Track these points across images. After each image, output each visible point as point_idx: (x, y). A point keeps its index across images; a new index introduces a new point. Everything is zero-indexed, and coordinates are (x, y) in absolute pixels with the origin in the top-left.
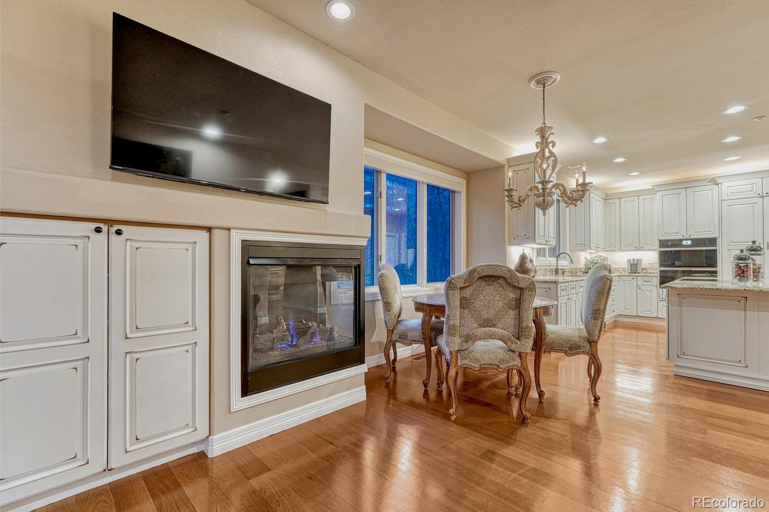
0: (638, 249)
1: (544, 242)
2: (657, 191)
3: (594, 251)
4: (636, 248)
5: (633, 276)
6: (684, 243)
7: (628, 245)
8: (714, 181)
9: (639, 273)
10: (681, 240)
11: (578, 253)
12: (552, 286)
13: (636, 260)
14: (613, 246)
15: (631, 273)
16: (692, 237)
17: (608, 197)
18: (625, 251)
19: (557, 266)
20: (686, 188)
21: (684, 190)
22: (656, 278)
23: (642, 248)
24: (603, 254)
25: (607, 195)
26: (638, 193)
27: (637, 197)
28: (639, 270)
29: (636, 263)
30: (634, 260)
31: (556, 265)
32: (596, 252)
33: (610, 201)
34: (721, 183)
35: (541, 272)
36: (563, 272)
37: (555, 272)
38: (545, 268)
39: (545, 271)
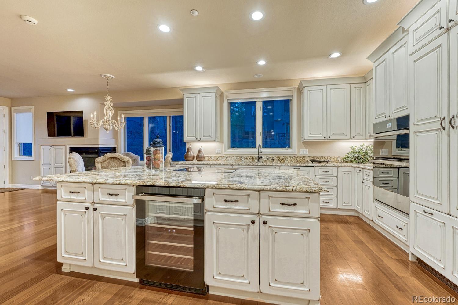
6: (388, 125)
19: (259, 154)
35: (231, 158)
36: (273, 160)
37: (257, 159)
38: (239, 156)
39: (240, 158)
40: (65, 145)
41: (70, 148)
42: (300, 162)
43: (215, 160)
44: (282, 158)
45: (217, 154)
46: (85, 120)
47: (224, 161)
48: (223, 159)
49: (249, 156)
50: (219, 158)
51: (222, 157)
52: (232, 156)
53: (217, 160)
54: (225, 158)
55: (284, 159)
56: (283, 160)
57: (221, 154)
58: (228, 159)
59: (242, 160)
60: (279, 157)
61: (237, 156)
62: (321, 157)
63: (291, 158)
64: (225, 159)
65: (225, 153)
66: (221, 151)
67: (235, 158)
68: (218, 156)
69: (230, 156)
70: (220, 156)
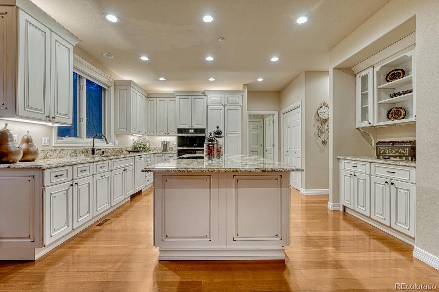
0: (167, 134)
1: (43, 117)
2: (177, 95)
3: (141, 136)
4: (166, 134)
5: (163, 153)
6: (190, 131)
7: (161, 131)
8: (204, 93)
9: (168, 151)
10: (189, 129)
11: (126, 136)
12: (37, 173)
13: (166, 142)
14: (152, 131)
15: (163, 151)
16: (195, 127)
17: (149, 96)
18: (159, 135)
19: (94, 146)
20: (191, 96)
21: (190, 96)
22: (176, 154)
23: (169, 134)
24: (147, 138)
25: (148, 94)
26: (167, 96)
27: (166, 98)
28: (168, 149)
29: (165, 144)
30: (164, 142)
31: (92, 145)
32: (143, 136)
33: (151, 99)
34: (207, 95)
35: (65, 153)
36: (103, 152)
37: (91, 152)
38: (75, 148)
39: (74, 152)
42: (116, 153)
43: (43, 157)
44: (107, 149)
45: (43, 146)
47: (57, 158)
48: (56, 154)
49: (84, 148)
50: (49, 154)
51: (53, 152)
52: (66, 149)
53: (45, 157)
54: (58, 152)
55: (108, 151)
57: (49, 146)
58: (61, 154)
59: (78, 154)
60: (105, 149)
61: (72, 150)
62: (124, 148)
63: (112, 150)
65: (56, 145)
66: (50, 140)
67: (69, 152)
68: (48, 150)
69: (64, 149)
70: (51, 150)
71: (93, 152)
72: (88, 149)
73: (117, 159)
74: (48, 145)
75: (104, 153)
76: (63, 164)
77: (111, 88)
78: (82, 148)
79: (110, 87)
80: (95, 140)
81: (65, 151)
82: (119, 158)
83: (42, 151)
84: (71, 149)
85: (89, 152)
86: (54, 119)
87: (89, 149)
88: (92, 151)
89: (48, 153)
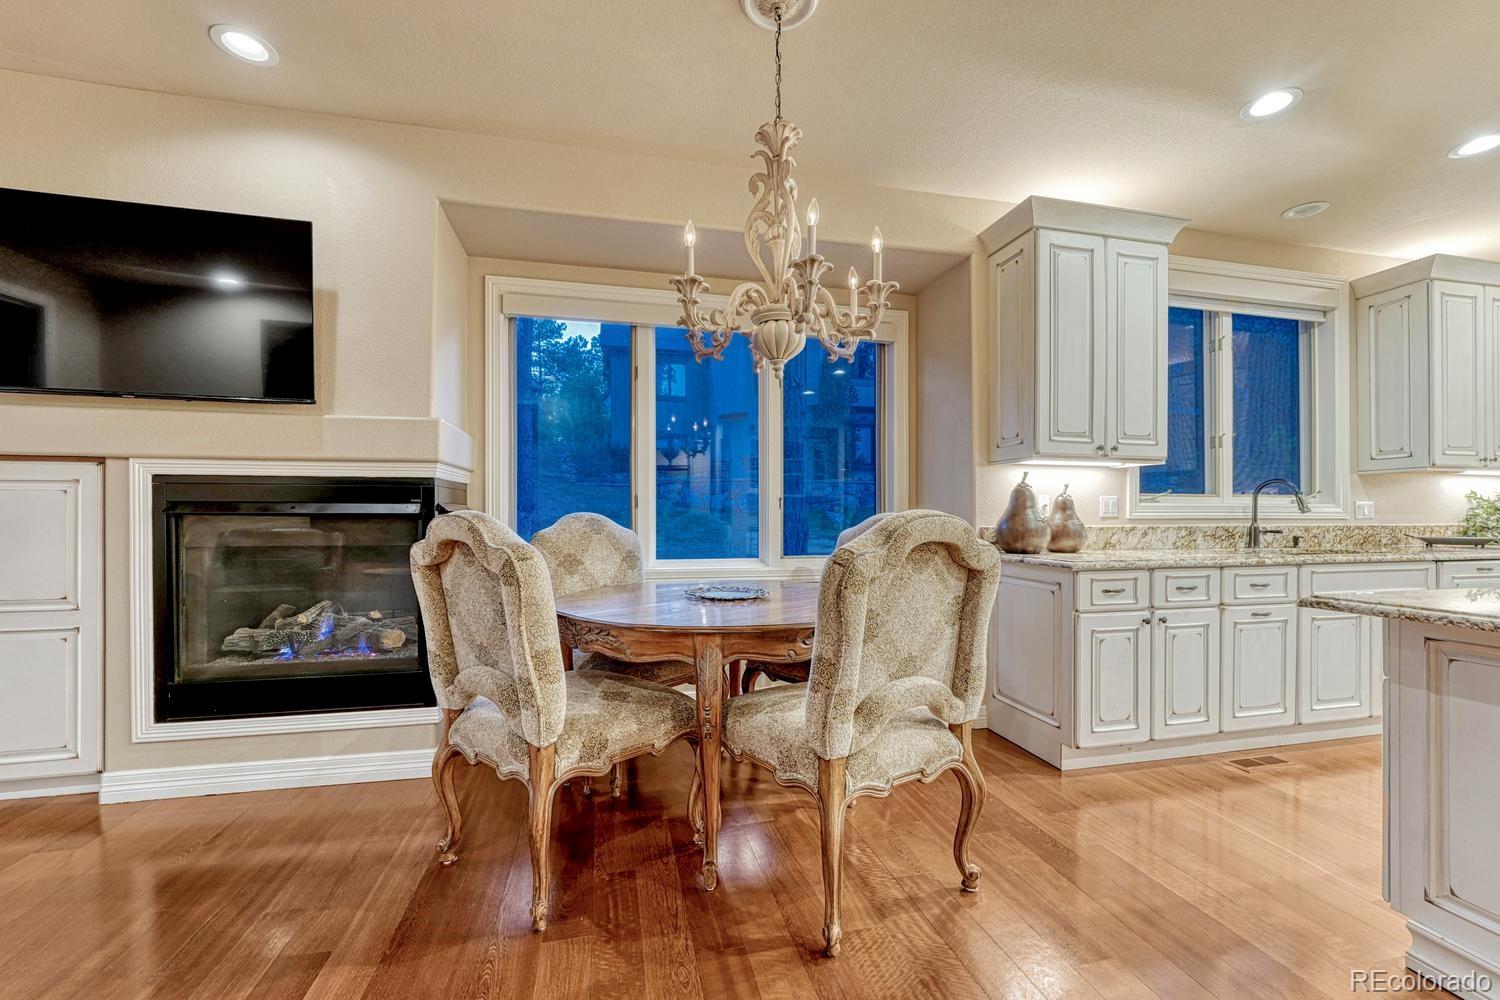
1: (1090, 449)
12: (1064, 578)
19: (1255, 519)
31: (1249, 515)
35: (1159, 536)
36: (1296, 540)
37: (1246, 539)
38: (1188, 525)
39: (1189, 536)
40: (101, 460)
41: (155, 477)
42: (1362, 544)
43: (1102, 545)
44: (1315, 531)
45: (1103, 519)
46: (320, 291)
47: (1136, 548)
48: (1133, 540)
49: (1220, 525)
50: (1115, 537)
51: (1127, 533)
52: (1163, 526)
53: (1107, 545)
54: (1139, 535)
55: (1321, 536)
56: (1316, 541)
57: (1116, 518)
58: (1147, 539)
59: (1198, 542)
60: (1307, 530)
61: (1180, 528)
62: (1409, 528)
63: (1339, 532)
64: (1136, 540)
65: (1136, 515)
66: (1119, 505)
67: (1172, 536)
68: (1114, 528)
69: (1155, 526)
70: (1122, 528)
71: (1253, 537)
72: (1235, 528)
73: (1325, 563)
74: (1116, 515)
75: (1300, 544)
76: (1123, 564)
77: (1337, 312)
78: (1215, 526)
79: (1333, 309)
80: (1263, 500)
81: (1159, 531)
82: (1335, 563)
83: (1101, 529)
84: (1176, 526)
85: (1237, 536)
86: (1114, 452)
87: (1237, 530)
88: (1250, 534)
89: (1113, 534)
